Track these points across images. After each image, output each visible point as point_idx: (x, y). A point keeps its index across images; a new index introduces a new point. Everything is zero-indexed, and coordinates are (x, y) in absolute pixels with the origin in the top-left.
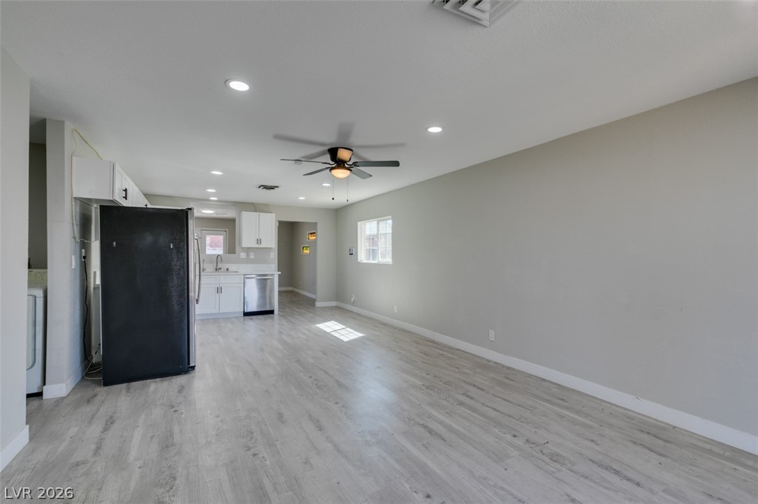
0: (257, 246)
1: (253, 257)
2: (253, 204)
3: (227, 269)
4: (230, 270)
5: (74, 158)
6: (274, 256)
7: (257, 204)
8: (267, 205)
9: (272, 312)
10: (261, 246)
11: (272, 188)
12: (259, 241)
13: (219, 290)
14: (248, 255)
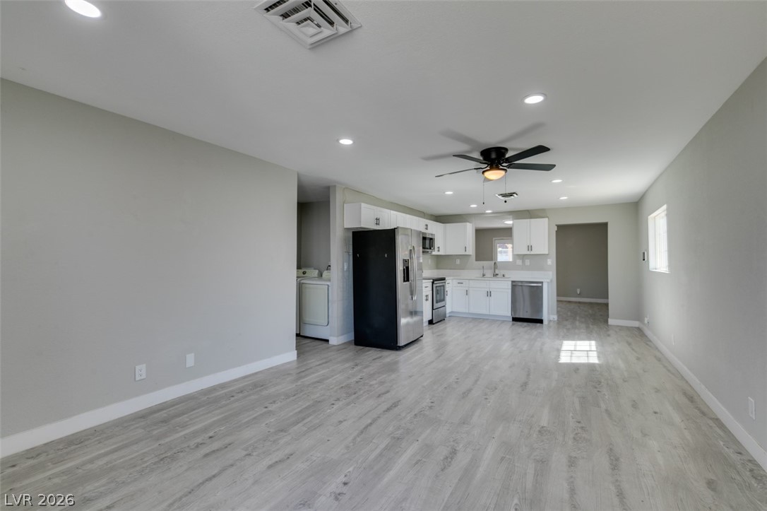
0: (528, 253)
1: (529, 264)
2: (528, 211)
3: (504, 276)
4: (506, 276)
5: (345, 205)
6: (551, 262)
7: (531, 210)
8: (543, 210)
9: (541, 321)
10: (532, 253)
11: (511, 195)
12: (530, 248)
13: (489, 294)
14: (523, 262)
